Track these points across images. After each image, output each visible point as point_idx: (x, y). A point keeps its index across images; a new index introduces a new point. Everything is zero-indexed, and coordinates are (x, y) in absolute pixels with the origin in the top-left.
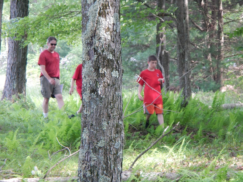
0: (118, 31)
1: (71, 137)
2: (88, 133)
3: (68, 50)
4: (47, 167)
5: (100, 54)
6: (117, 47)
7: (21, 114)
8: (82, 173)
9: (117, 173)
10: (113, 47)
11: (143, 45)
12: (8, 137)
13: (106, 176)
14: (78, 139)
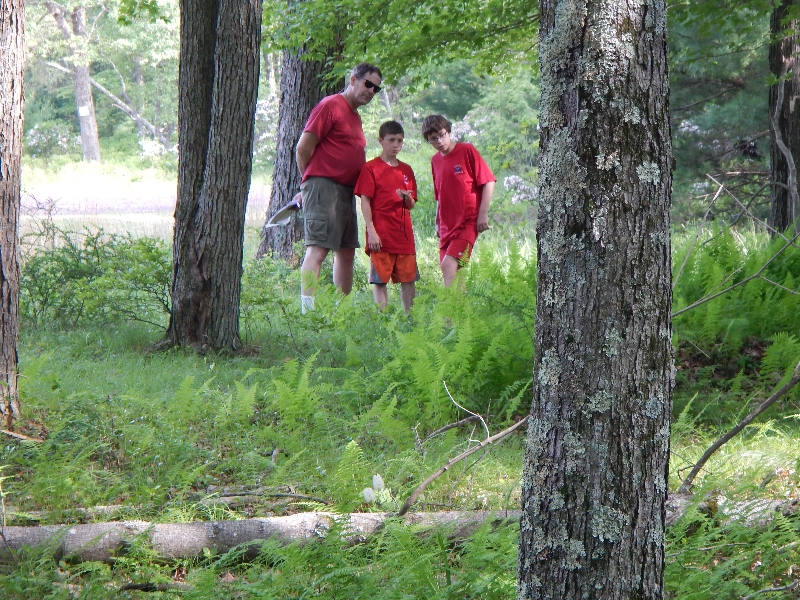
0: (658, 31)
1: (487, 381)
2: (557, 366)
3: (473, 94)
4: (412, 479)
5: (600, 105)
6: (654, 82)
7: (325, 306)
8: (536, 498)
9: (650, 499)
10: (644, 85)
11: (723, 81)
12: (281, 379)
13: (616, 509)
14: (510, 388)
